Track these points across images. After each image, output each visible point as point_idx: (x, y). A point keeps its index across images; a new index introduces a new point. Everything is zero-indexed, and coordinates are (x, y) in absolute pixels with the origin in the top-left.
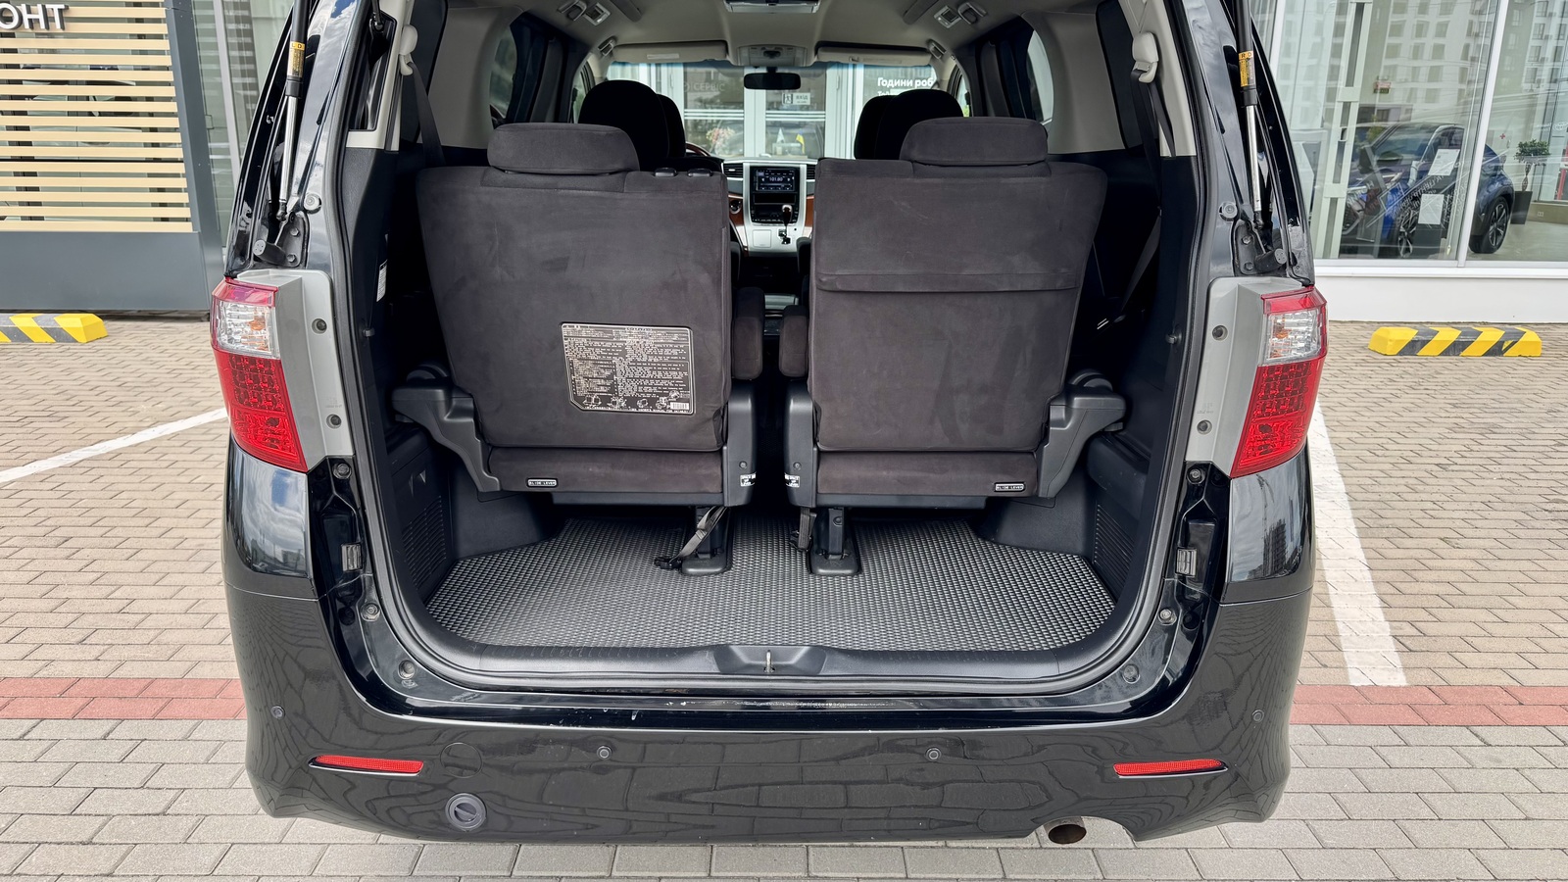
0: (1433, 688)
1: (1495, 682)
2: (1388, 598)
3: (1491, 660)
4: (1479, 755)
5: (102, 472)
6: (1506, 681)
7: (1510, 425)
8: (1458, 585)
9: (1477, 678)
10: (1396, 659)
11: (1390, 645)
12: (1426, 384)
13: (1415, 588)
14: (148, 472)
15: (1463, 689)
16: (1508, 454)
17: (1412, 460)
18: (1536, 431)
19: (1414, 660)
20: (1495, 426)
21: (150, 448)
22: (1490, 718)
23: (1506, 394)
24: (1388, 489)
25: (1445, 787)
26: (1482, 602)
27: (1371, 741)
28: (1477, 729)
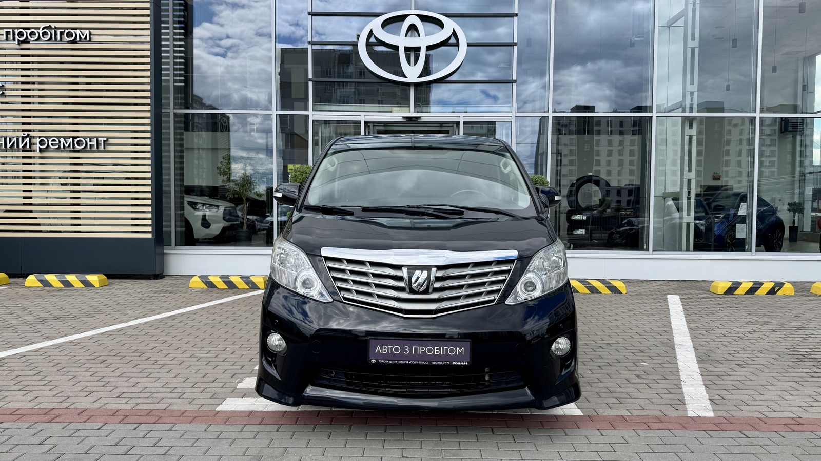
0: (726, 418)
1: (755, 416)
2: (709, 386)
3: (755, 408)
4: (744, 441)
5: (115, 336)
6: (760, 415)
7: (775, 322)
8: (742, 381)
9: (746, 414)
10: (710, 408)
11: (708, 402)
12: (736, 306)
13: (722, 382)
14: (136, 336)
15: (739, 418)
16: (773, 333)
17: (726, 335)
18: (788, 324)
19: (718, 408)
20: (768, 322)
21: (136, 327)
22: (751, 428)
23: (775, 310)
24: (714, 345)
25: (727, 451)
26: (753, 388)
27: (696, 435)
28: (745, 432)
